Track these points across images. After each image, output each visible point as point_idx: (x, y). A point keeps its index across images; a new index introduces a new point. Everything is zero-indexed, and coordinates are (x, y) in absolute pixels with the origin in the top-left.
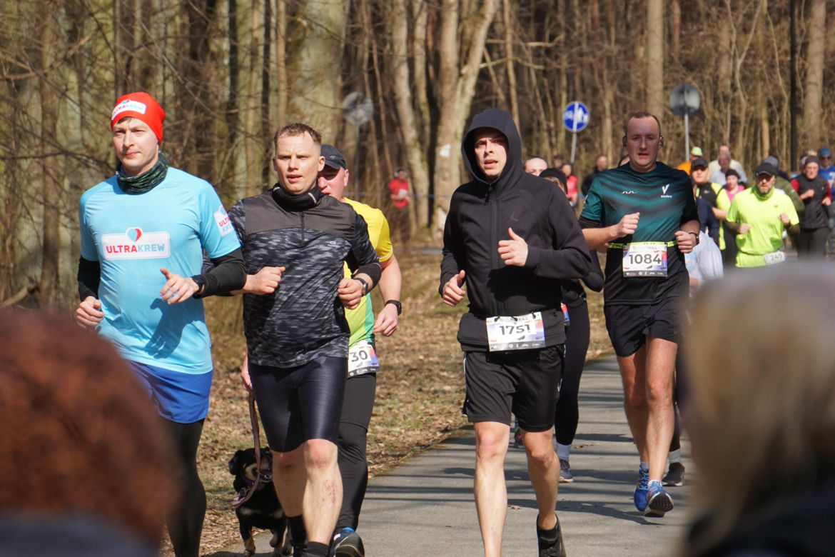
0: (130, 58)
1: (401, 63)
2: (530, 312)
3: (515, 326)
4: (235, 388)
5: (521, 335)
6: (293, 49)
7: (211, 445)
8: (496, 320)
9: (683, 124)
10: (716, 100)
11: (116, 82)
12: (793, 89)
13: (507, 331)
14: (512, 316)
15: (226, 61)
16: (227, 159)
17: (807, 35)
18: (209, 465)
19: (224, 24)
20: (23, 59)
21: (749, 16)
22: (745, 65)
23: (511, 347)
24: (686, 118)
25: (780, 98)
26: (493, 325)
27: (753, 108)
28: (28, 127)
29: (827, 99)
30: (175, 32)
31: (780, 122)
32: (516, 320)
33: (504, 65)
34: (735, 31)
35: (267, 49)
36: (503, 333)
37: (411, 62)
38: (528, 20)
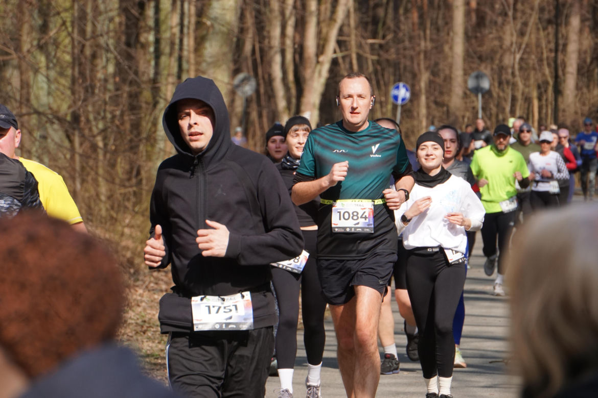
0: (83, 46)
1: (276, 53)
2: (239, 292)
3: (223, 306)
4: (156, 284)
5: (228, 315)
6: (200, 41)
7: (142, 324)
8: (202, 299)
9: (477, 100)
10: (500, 83)
11: (73, 63)
12: (556, 77)
13: (213, 310)
14: (219, 296)
15: (152, 49)
16: (152, 119)
17: (566, 38)
18: (139, 338)
19: (151, 23)
20: (9, 45)
21: (525, 24)
22: (522, 59)
23: (217, 327)
24: (480, 96)
25: (547, 83)
26: (199, 305)
27: (527, 90)
28: (11, 94)
29: (580, 84)
30: (115, 28)
31: (547, 100)
32: (223, 300)
33: (349, 56)
34: (515, 34)
35: (181, 41)
36: (210, 312)
37: (283, 52)
38: (366, 24)
